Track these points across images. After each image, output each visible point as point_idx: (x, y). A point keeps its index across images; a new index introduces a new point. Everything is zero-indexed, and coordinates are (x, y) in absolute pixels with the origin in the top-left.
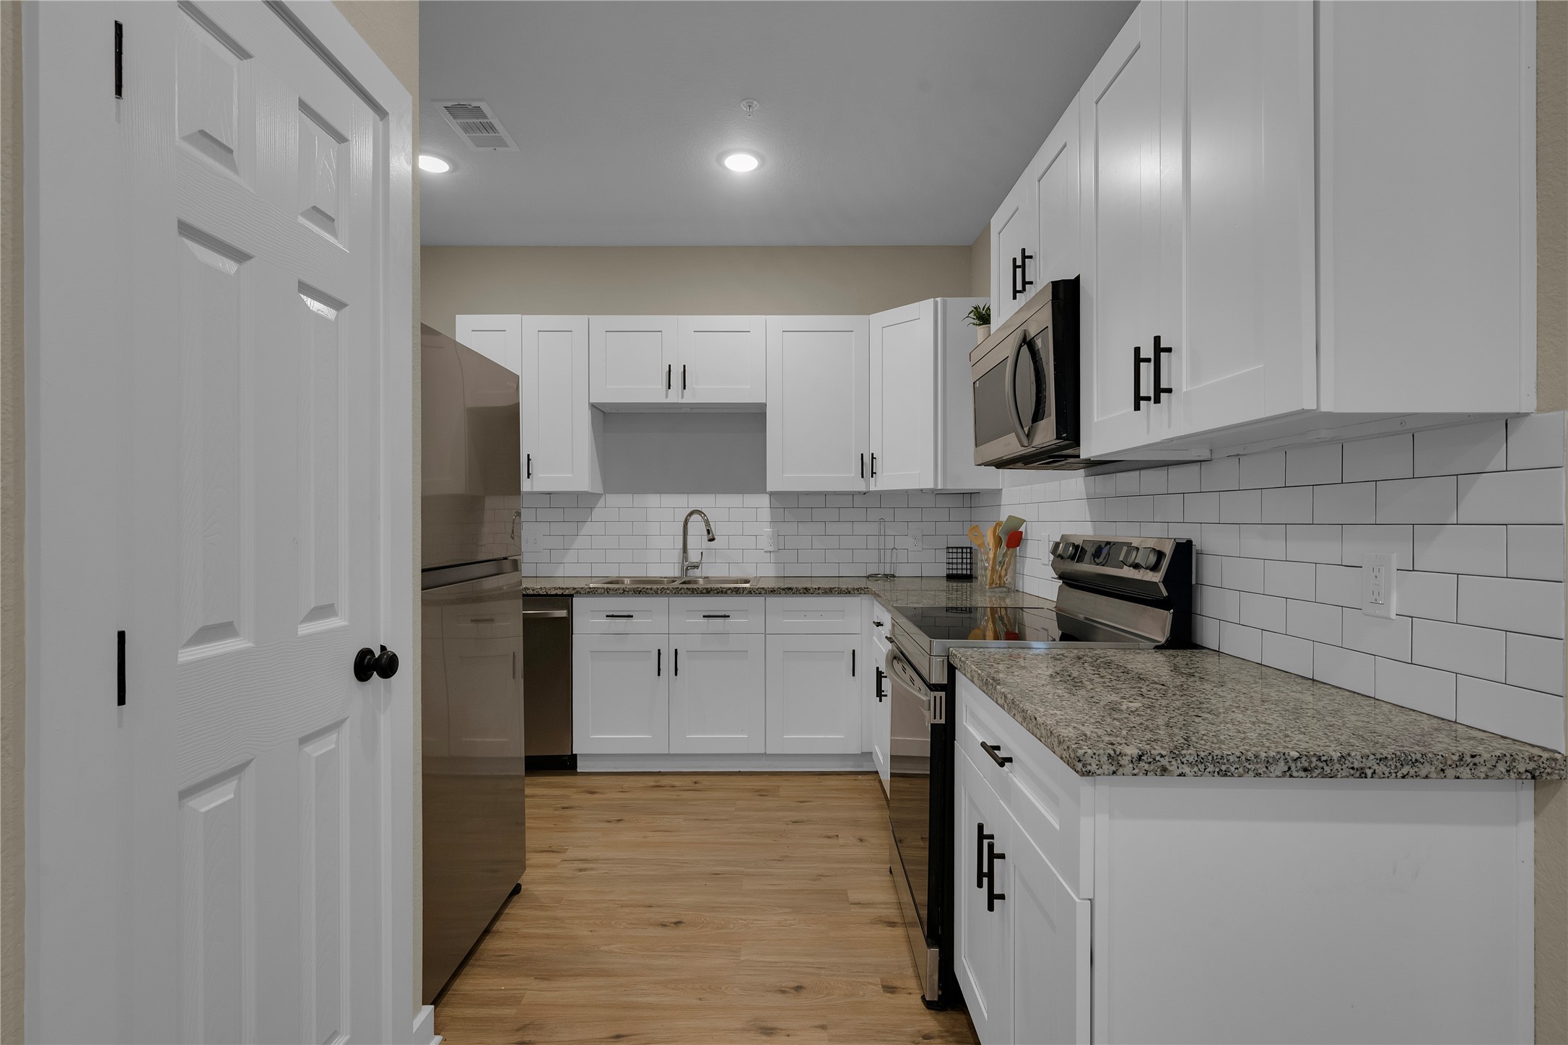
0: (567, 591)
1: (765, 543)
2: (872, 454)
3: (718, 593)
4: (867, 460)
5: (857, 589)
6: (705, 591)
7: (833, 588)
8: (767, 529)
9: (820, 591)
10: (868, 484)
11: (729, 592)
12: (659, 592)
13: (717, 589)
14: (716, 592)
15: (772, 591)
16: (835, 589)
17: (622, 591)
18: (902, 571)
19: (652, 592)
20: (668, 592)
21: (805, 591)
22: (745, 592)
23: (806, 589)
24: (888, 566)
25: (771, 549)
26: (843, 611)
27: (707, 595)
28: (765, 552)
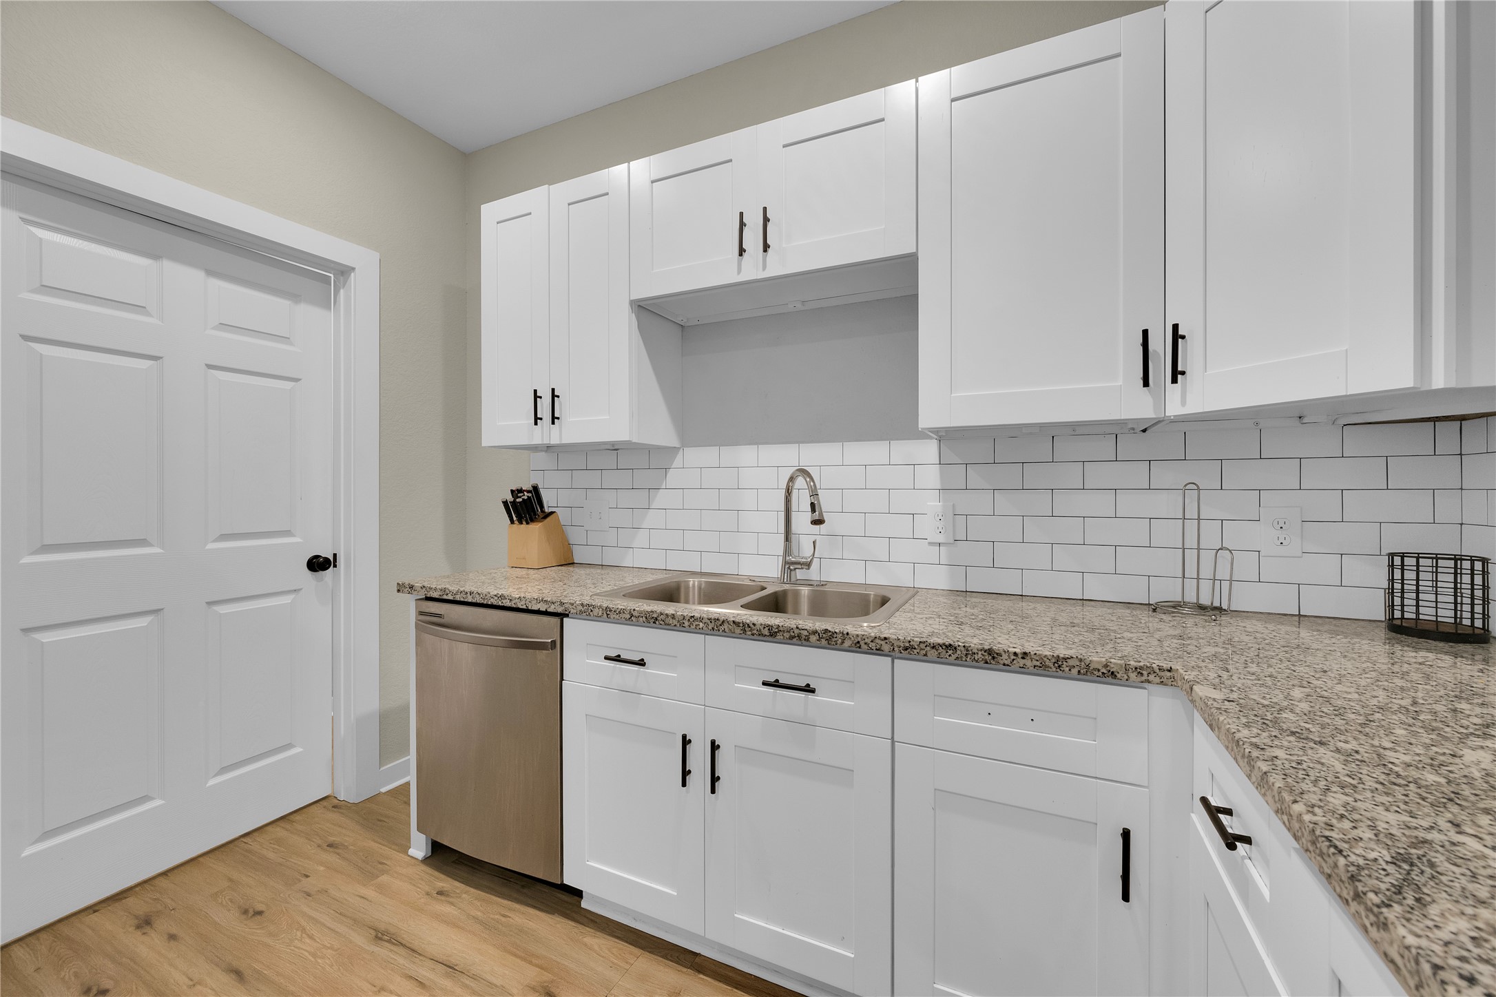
0: (553, 606)
1: (930, 527)
2: (1176, 327)
3: (792, 638)
4: (1160, 345)
5: (1139, 671)
6: (766, 632)
7: (1065, 659)
8: (932, 504)
9: (1028, 662)
10: (1162, 401)
11: (813, 638)
12: (687, 624)
13: (790, 630)
14: (787, 635)
15: (906, 649)
16: (1071, 662)
17: (628, 616)
18: (1245, 599)
19: (675, 622)
20: (701, 625)
21: (988, 658)
22: (847, 643)
23: (990, 652)
24: (1206, 586)
25: (941, 539)
26: (1095, 719)
27: (770, 639)
28: (930, 544)
